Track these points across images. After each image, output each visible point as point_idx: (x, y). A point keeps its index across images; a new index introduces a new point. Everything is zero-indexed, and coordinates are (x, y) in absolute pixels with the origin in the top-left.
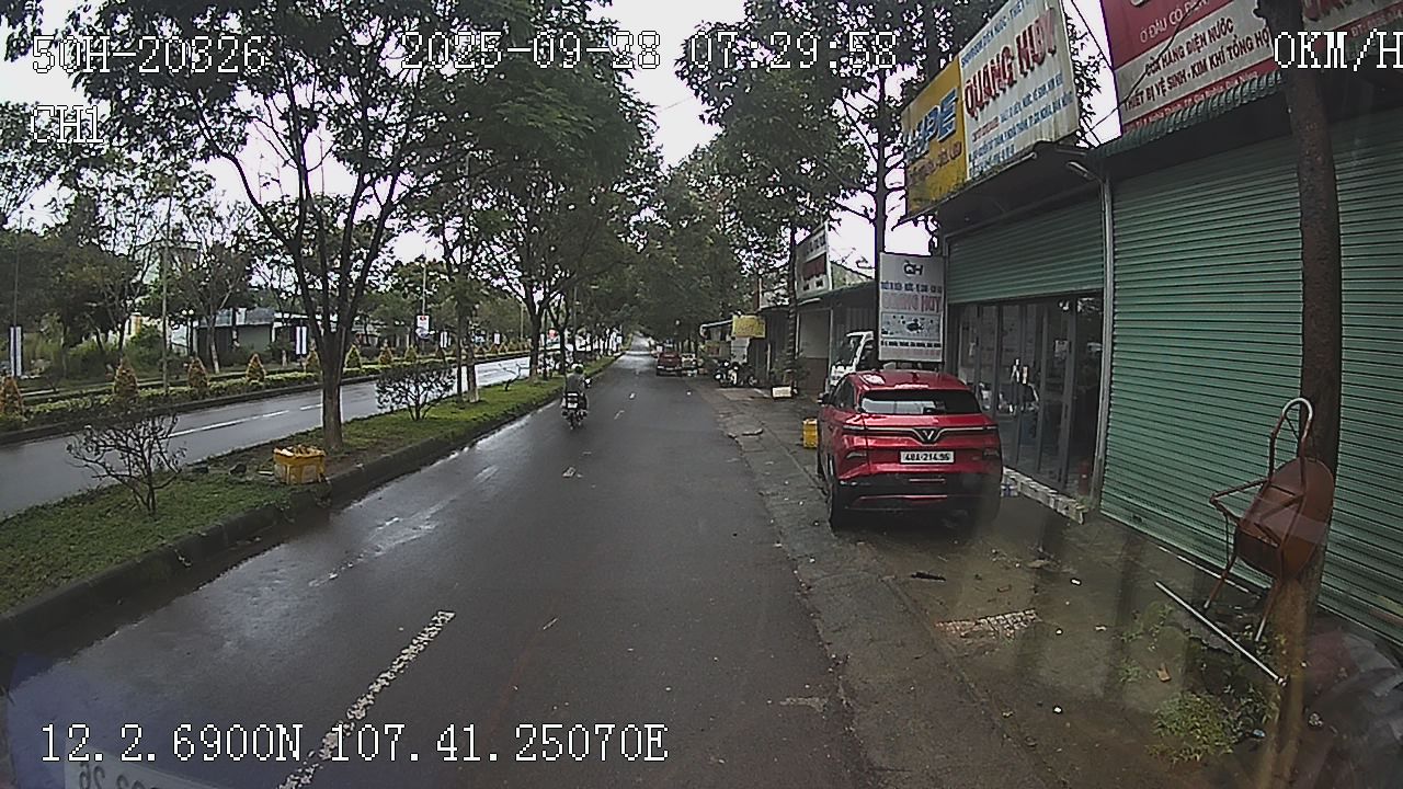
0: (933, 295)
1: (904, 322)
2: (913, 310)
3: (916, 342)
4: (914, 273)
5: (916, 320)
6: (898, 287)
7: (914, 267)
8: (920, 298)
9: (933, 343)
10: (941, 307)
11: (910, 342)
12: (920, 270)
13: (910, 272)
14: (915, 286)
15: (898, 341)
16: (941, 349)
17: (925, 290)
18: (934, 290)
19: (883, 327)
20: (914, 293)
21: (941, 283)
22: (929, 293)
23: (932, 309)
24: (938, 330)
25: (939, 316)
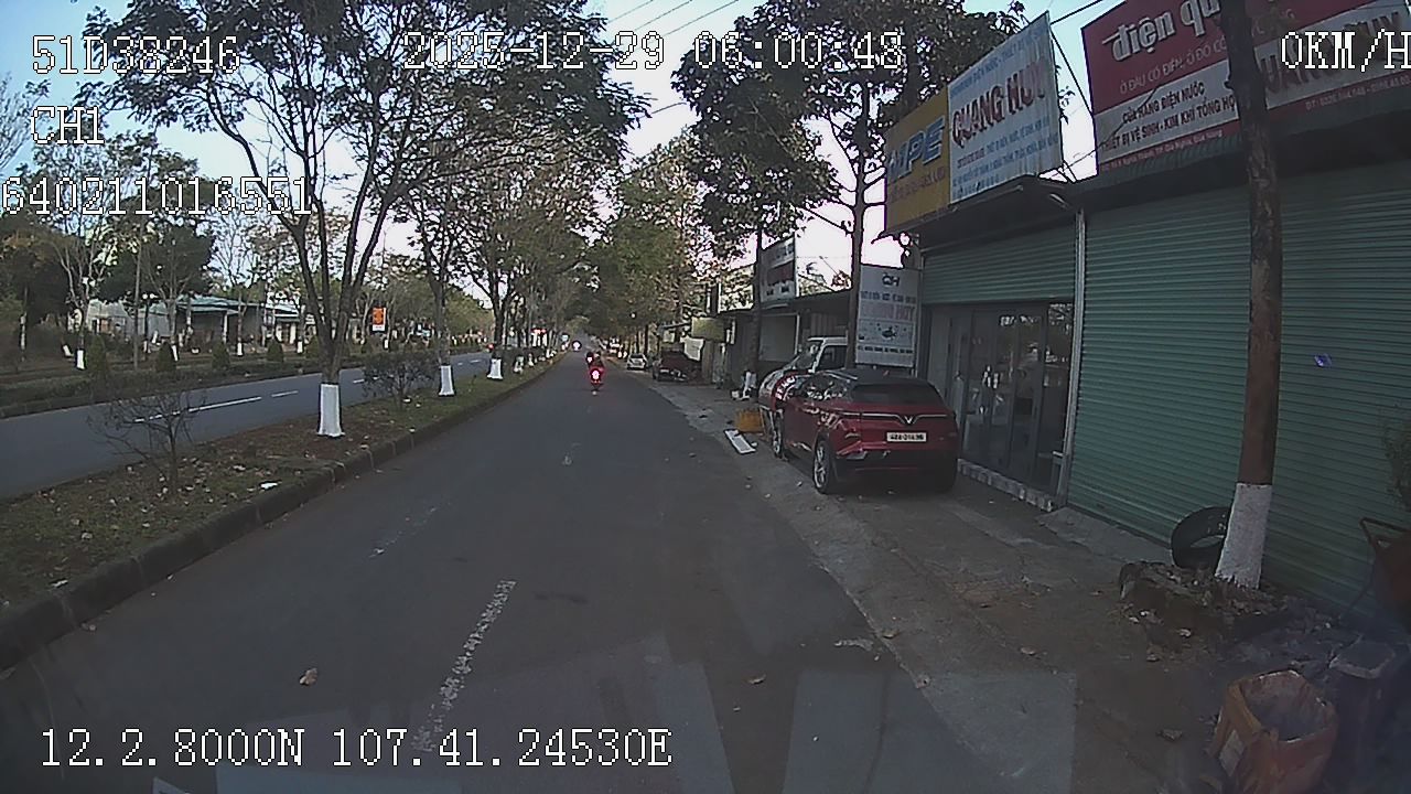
0: (908, 305)
1: (879, 329)
2: (888, 319)
3: (889, 348)
4: (891, 285)
5: (891, 328)
6: (877, 296)
7: (892, 278)
8: (895, 308)
9: (906, 349)
10: (914, 317)
11: (884, 347)
12: (897, 281)
13: (887, 283)
14: (891, 297)
15: (873, 346)
16: (912, 355)
17: (901, 300)
18: (908, 299)
19: (860, 333)
20: (891, 302)
21: (915, 295)
22: (904, 303)
23: (906, 318)
24: (911, 338)
25: (912, 324)
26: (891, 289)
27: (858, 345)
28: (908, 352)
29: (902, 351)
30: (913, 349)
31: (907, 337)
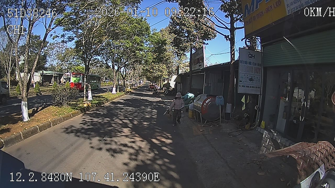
1: (248, 78)
2: (251, 73)
3: (252, 86)
4: (252, 58)
5: (252, 77)
6: (246, 63)
7: (252, 55)
8: (254, 68)
9: (257, 86)
10: (261, 72)
11: (250, 86)
12: (254, 57)
13: (250, 57)
14: (252, 63)
15: (245, 85)
16: (260, 89)
17: (255, 65)
18: (258, 65)
19: (240, 79)
20: (252, 65)
21: (261, 63)
22: (257, 66)
23: (258, 73)
24: (259, 82)
25: (260, 76)
26: (252, 60)
27: (239, 85)
28: (259, 88)
29: (256, 87)
30: (260, 87)
31: (258, 81)
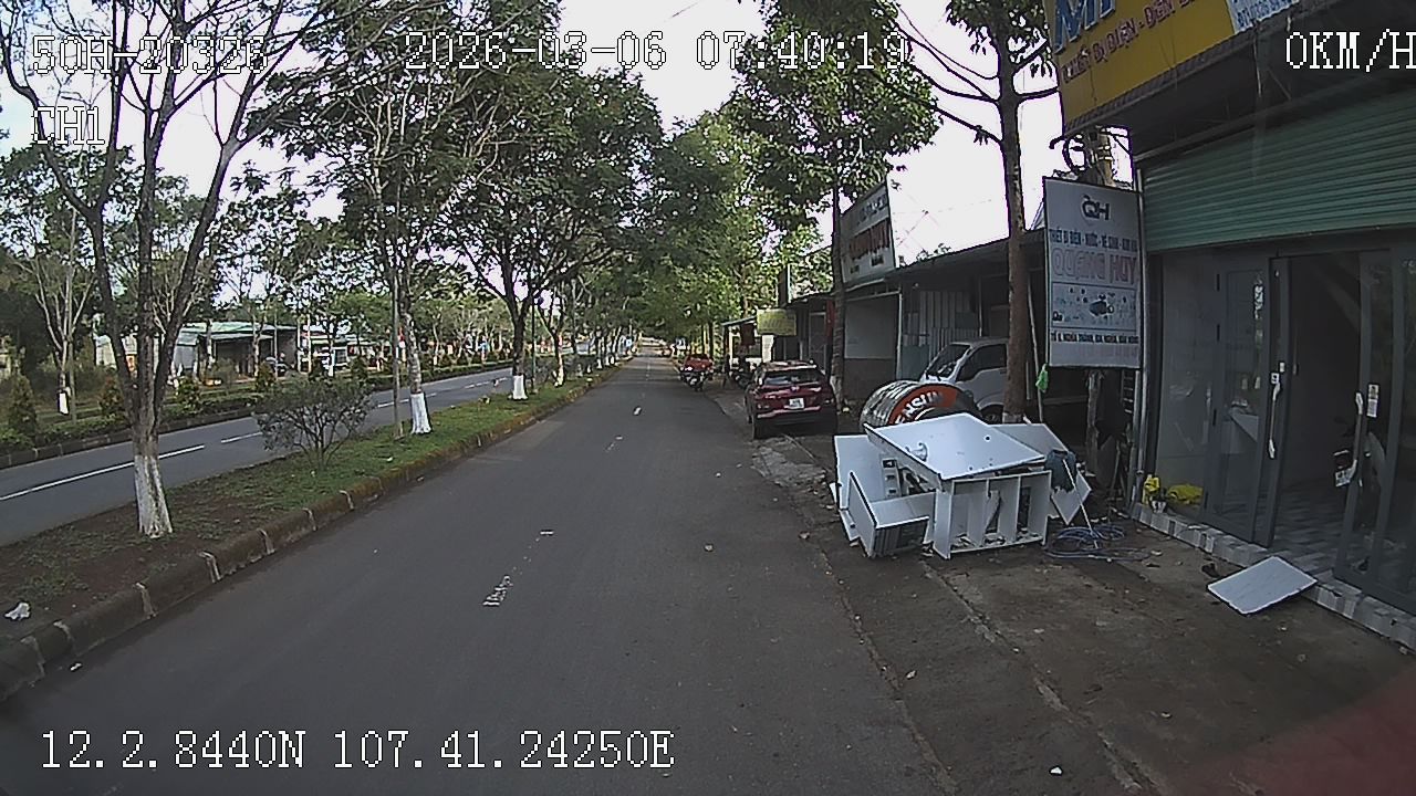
0: (1126, 253)
1: (1085, 300)
2: (1097, 281)
3: (1103, 334)
4: (1098, 217)
5: (1104, 298)
6: (1075, 238)
7: (1096, 206)
8: (1107, 261)
10: (1137, 276)
11: (1095, 334)
12: (1106, 211)
13: (1090, 214)
14: (1100, 238)
15: (1077, 332)
16: (1139, 345)
17: (1114, 245)
18: (1126, 244)
19: (1053, 305)
20: (1099, 249)
21: (1135, 237)
22: (1120, 252)
23: (1126, 280)
24: (1134, 314)
25: (1135, 290)
26: (1101, 227)
27: (1052, 331)
28: (1131, 340)
29: (1123, 340)
30: (1138, 335)
31: (1128, 314)
